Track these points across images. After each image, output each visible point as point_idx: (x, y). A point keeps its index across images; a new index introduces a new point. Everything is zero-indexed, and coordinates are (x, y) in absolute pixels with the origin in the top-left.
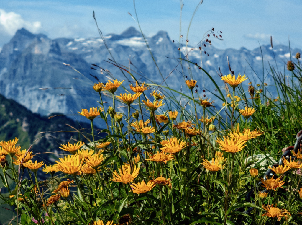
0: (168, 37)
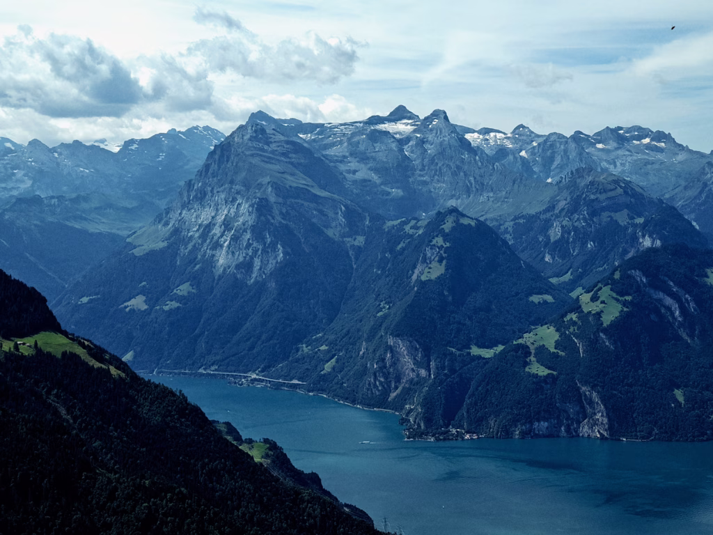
0: (446, 118)
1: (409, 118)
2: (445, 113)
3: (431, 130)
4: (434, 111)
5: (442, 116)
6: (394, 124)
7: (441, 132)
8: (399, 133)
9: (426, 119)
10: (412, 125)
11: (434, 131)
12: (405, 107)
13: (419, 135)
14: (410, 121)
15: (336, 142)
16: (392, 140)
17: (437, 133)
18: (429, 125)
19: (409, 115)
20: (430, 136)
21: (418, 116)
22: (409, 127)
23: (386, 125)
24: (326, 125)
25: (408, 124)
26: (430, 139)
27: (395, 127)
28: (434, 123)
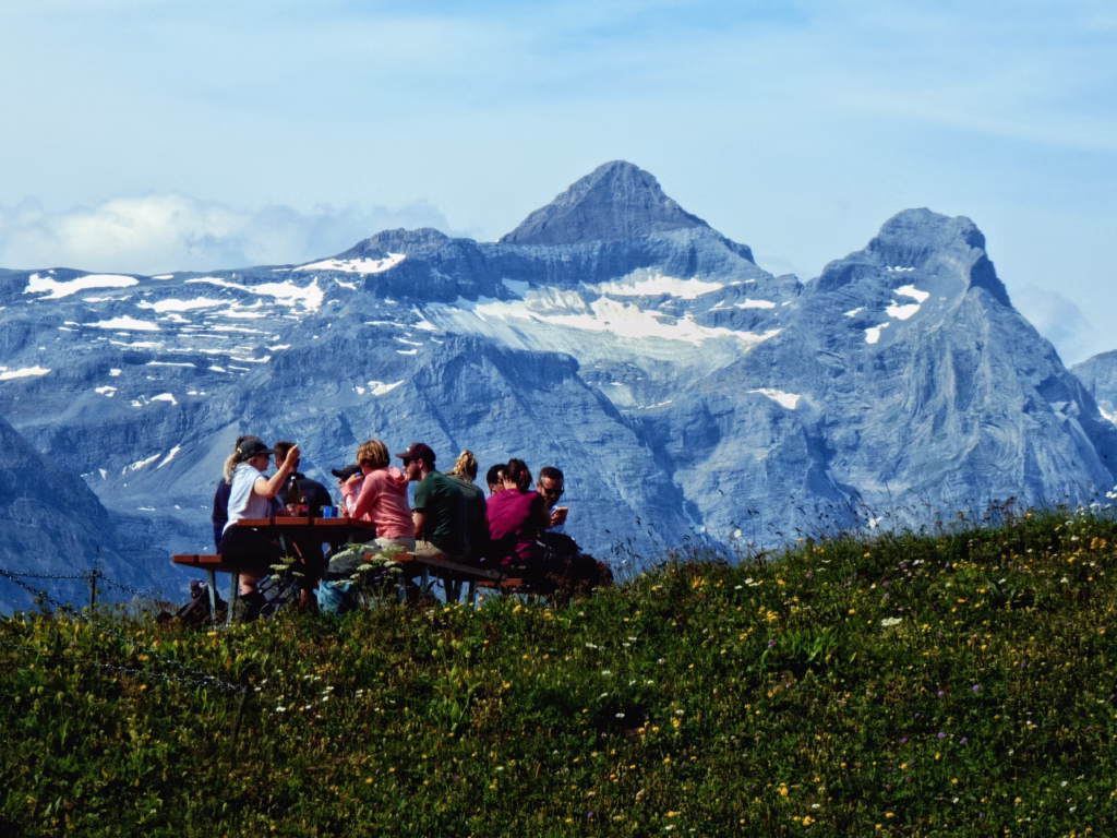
0: (987, 281)
1: (689, 265)
2: (976, 239)
3: (883, 363)
4: (894, 225)
5: (959, 267)
6: (572, 298)
7: (964, 378)
8: (630, 372)
9: (839, 277)
10: (717, 319)
11: (908, 374)
12: (645, 181)
13: (789, 401)
14: (692, 288)
15: (149, 420)
16: (601, 424)
17: (929, 389)
18: (861, 325)
19: (682, 238)
20: (880, 407)
21: (746, 253)
22: (688, 330)
23: (518, 311)
24: (36, 285)
25: (676, 309)
26: (872, 430)
27: (582, 322)
28: (893, 311)
